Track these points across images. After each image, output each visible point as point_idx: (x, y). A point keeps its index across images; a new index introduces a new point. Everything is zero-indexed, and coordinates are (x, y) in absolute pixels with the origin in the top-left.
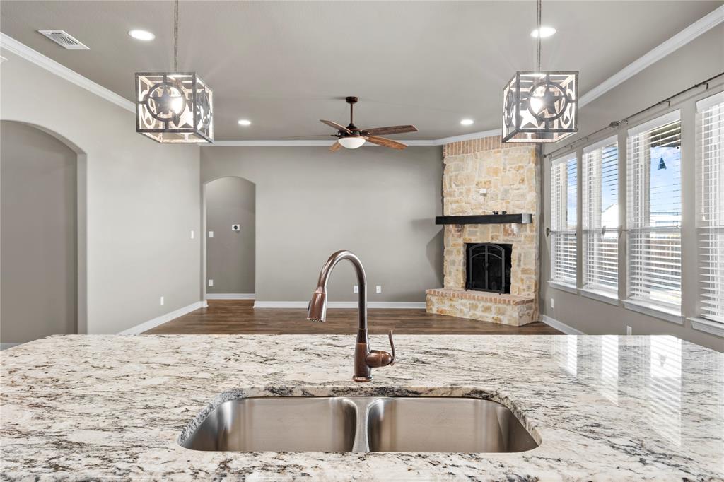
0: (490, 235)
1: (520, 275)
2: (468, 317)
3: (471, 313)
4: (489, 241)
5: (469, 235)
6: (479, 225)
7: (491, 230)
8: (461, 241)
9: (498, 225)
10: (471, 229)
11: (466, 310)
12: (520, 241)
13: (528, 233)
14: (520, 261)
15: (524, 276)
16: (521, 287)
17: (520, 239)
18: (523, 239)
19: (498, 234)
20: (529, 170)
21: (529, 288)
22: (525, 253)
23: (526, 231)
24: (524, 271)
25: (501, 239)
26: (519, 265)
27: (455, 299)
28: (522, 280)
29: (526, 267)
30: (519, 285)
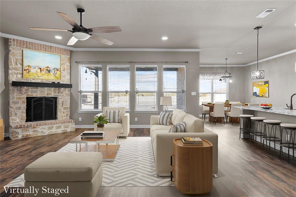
0: (46, 93)
1: (62, 110)
2: (47, 134)
3: (49, 132)
4: (46, 96)
5: (31, 92)
6: (39, 88)
7: (46, 90)
8: (25, 96)
9: (51, 88)
10: (33, 89)
11: (45, 131)
12: (63, 96)
13: (67, 92)
14: (63, 104)
15: (65, 111)
16: (63, 116)
17: (63, 95)
18: (64, 95)
19: (50, 92)
20: (67, 66)
21: (67, 115)
22: (65, 101)
23: (66, 91)
24: (65, 108)
25: (52, 95)
26: (62, 106)
27: (37, 127)
28: (64, 112)
29: (66, 107)
30: (62, 114)
